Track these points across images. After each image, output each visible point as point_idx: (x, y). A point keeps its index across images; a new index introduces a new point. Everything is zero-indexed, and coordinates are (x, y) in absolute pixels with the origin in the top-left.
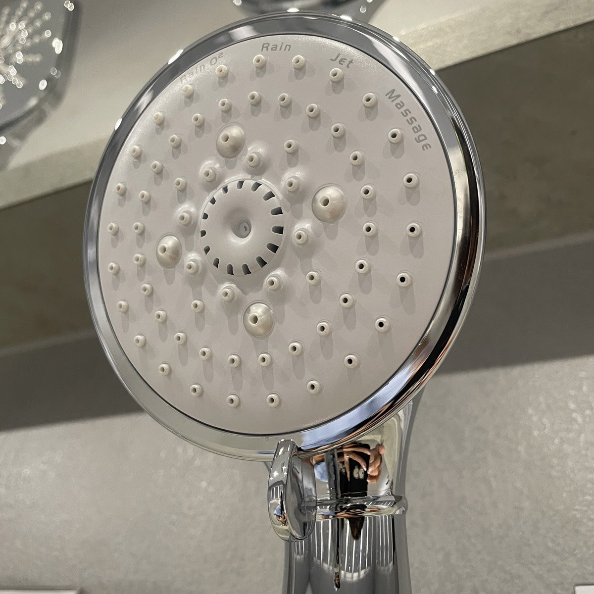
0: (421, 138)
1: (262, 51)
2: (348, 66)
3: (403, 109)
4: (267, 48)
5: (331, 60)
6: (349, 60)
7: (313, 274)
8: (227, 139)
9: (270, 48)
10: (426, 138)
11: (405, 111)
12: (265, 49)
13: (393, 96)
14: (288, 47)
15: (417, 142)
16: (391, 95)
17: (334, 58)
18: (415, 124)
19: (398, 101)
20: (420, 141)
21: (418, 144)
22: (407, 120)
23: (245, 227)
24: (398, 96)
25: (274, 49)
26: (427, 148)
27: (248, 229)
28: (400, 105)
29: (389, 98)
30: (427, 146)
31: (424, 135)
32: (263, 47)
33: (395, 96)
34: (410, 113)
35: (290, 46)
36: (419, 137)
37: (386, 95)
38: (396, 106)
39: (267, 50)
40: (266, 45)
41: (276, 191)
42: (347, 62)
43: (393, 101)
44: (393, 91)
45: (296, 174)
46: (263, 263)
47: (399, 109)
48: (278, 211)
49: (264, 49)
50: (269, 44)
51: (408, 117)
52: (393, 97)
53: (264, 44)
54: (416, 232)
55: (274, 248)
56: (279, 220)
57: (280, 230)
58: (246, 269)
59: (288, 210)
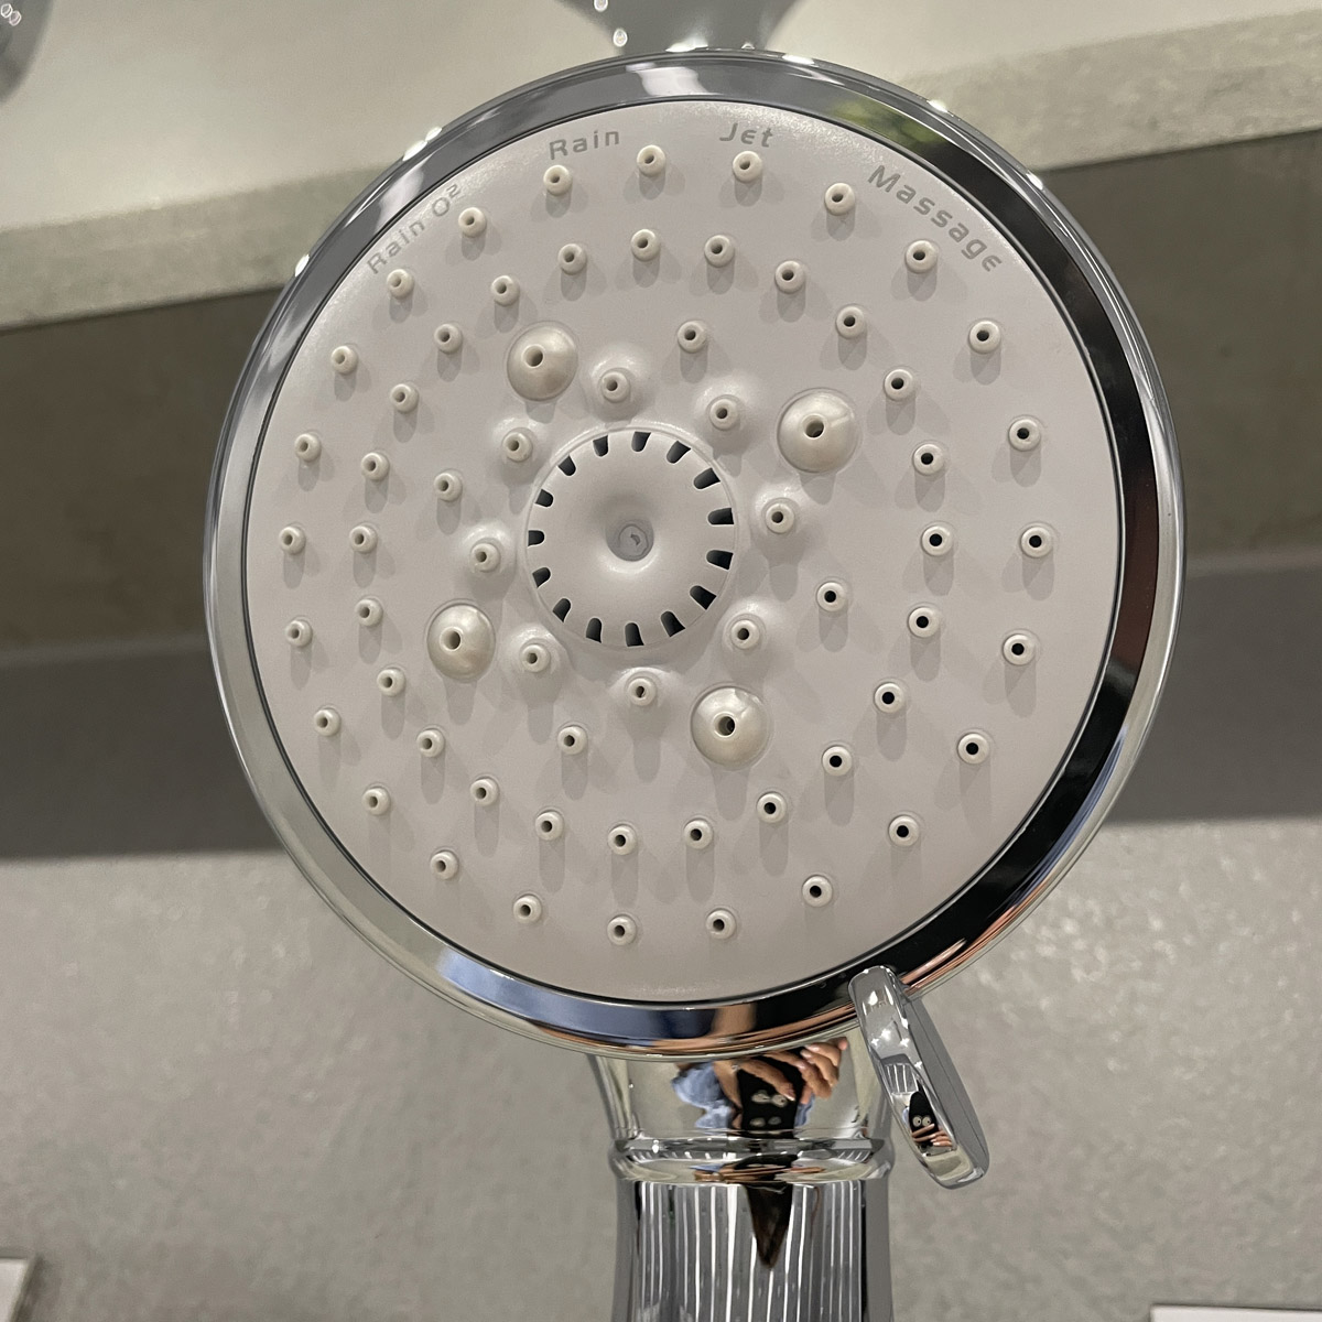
0: (975, 248)
1: (553, 158)
2: (764, 144)
3: (915, 201)
4: (563, 149)
5: (722, 139)
6: (764, 131)
7: (831, 587)
8: (537, 359)
9: (569, 148)
10: (984, 247)
11: (922, 203)
12: (558, 154)
13: (884, 178)
14: (612, 137)
15: (968, 257)
16: (881, 176)
17: (727, 135)
18: (952, 224)
19: (899, 186)
20: (974, 255)
21: (970, 261)
22: (933, 220)
23: (632, 536)
24: (896, 178)
25: (580, 148)
26: (994, 265)
27: (642, 539)
28: (906, 193)
29: (879, 186)
31: (978, 242)
32: (552, 151)
33: (889, 179)
34: (933, 204)
35: (616, 134)
36: (969, 247)
37: (871, 181)
38: (899, 196)
39: (565, 153)
40: (560, 145)
41: (689, 438)
42: (759, 137)
43: (888, 190)
44: (881, 170)
45: (727, 390)
46: (704, 598)
47: (907, 201)
48: (707, 480)
49: (556, 153)
50: (564, 142)
51: (933, 214)
52: (886, 182)
53: (552, 144)
54: (1032, 436)
55: (722, 559)
56: (717, 497)
57: (724, 517)
58: (673, 625)
59: (735, 472)
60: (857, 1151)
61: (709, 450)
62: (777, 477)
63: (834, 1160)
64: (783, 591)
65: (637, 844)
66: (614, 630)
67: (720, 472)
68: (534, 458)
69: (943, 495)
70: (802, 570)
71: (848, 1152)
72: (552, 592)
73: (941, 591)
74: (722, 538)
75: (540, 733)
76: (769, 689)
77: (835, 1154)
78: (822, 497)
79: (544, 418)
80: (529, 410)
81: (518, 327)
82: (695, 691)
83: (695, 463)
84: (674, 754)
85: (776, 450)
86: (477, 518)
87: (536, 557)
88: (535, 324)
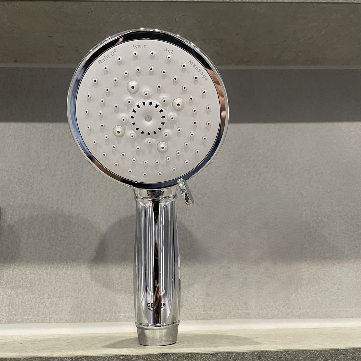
0: (204, 76)
2: (172, 53)
3: (196, 67)
6: (171, 50)
7: (179, 129)
8: (133, 87)
12: (135, 48)
14: (145, 46)
17: (166, 50)
19: (193, 64)
21: (203, 79)
24: (193, 62)
25: (139, 47)
27: (150, 118)
30: (206, 79)
31: (205, 75)
36: (203, 76)
39: (136, 48)
41: (158, 104)
44: (191, 61)
45: (164, 96)
46: (160, 129)
47: (194, 67)
48: (161, 111)
50: (136, 45)
51: (198, 70)
53: (134, 45)
54: (210, 109)
55: (163, 123)
56: (162, 114)
57: (164, 117)
58: (155, 133)
59: (165, 110)
60: (172, 197)
61: (161, 106)
62: (172, 111)
63: (169, 199)
64: (172, 128)
65: (148, 163)
66: (146, 133)
67: (163, 110)
68: (132, 104)
69: (196, 115)
70: (175, 125)
71: (171, 197)
72: (136, 126)
73: (195, 130)
74: (163, 120)
75: (133, 146)
76: (169, 142)
77: (169, 198)
78: (179, 115)
79: (134, 97)
80: (131, 95)
81: (128, 80)
82: (158, 142)
83: (159, 108)
84: (154, 151)
85: (172, 107)
86: (121, 112)
87: (133, 120)
88: (131, 80)
